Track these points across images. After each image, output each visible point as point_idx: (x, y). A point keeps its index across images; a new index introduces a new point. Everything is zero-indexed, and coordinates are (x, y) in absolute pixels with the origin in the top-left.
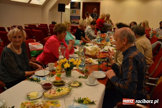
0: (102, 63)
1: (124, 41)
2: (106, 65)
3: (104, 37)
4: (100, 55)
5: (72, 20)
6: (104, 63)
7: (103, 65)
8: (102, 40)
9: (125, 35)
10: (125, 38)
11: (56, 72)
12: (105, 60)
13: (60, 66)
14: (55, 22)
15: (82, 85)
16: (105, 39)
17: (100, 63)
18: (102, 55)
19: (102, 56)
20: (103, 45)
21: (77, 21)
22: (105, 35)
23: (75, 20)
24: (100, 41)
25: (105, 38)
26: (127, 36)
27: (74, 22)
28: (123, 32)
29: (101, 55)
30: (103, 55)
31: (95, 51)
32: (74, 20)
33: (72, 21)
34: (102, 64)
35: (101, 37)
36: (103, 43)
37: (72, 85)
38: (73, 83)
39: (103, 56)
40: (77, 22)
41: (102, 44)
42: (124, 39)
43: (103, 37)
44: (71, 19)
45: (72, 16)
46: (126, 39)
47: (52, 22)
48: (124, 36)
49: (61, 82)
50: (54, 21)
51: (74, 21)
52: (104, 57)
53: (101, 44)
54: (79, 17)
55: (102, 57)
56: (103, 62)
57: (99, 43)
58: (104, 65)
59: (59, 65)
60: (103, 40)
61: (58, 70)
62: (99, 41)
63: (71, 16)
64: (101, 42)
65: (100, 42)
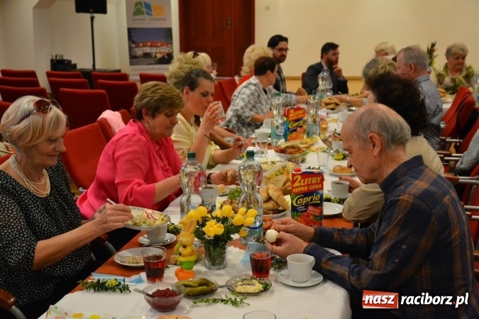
0: (305, 211)
1: (374, 146)
2: (317, 216)
3: (297, 120)
4: (297, 184)
5: (137, 46)
6: (310, 208)
7: (308, 216)
8: (292, 131)
9: (369, 126)
10: (372, 134)
11: (180, 254)
12: (312, 200)
13: (191, 233)
14: (65, 58)
15: (271, 289)
16: (301, 127)
17: (297, 211)
18: (302, 184)
19: (301, 186)
20: (298, 149)
21: (159, 52)
22: (300, 112)
23: (151, 46)
24: (285, 136)
25: (301, 122)
26: (376, 127)
27: (147, 55)
28: (361, 119)
29: (299, 185)
30: (304, 182)
31: (282, 174)
32: (144, 46)
33: (139, 52)
34: (305, 214)
35: (285, 119)
36: (296, 143)
37: (240, 289)
38: (240, 283)
39: (306, 188)
40: (159, 56)
41: (293, 147)
42: (371, 138)
43: (295, 118)
44: (134, 42)
45: (134, 29)
46: (376, 136)
47: (52, 61)
48: (369, 129)
49: (201, 285)
50: (58, 54)
51: (148, 50)
52: (308, 188)
53: (288, 147)
54: (169, 31)
55: (303, 189)
56: (306, 206)
57: (282, 143)
58: (312, 217)
59: (188, 231)
60: (295, 130)
61: (185, 247)
62: (279, 137)
63: (130, 30)
64: (289, 138)
65: (283, 140)
